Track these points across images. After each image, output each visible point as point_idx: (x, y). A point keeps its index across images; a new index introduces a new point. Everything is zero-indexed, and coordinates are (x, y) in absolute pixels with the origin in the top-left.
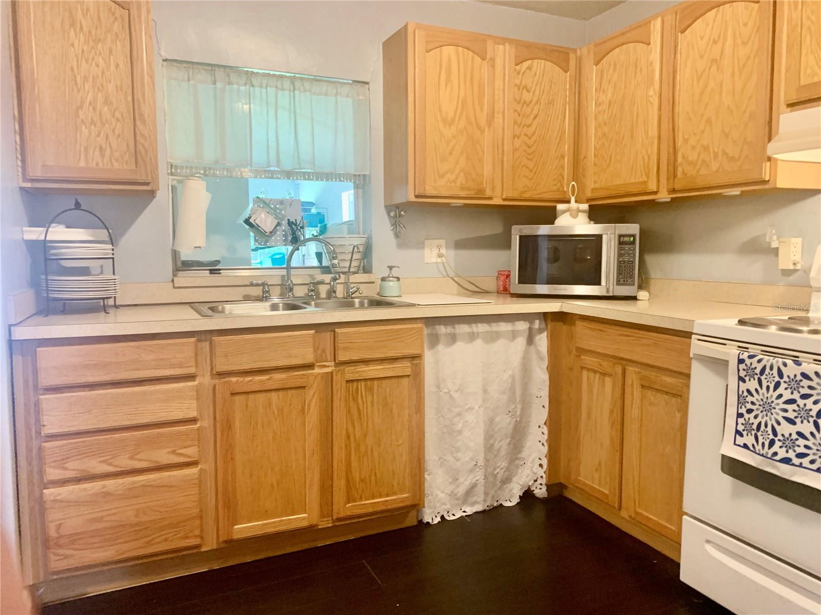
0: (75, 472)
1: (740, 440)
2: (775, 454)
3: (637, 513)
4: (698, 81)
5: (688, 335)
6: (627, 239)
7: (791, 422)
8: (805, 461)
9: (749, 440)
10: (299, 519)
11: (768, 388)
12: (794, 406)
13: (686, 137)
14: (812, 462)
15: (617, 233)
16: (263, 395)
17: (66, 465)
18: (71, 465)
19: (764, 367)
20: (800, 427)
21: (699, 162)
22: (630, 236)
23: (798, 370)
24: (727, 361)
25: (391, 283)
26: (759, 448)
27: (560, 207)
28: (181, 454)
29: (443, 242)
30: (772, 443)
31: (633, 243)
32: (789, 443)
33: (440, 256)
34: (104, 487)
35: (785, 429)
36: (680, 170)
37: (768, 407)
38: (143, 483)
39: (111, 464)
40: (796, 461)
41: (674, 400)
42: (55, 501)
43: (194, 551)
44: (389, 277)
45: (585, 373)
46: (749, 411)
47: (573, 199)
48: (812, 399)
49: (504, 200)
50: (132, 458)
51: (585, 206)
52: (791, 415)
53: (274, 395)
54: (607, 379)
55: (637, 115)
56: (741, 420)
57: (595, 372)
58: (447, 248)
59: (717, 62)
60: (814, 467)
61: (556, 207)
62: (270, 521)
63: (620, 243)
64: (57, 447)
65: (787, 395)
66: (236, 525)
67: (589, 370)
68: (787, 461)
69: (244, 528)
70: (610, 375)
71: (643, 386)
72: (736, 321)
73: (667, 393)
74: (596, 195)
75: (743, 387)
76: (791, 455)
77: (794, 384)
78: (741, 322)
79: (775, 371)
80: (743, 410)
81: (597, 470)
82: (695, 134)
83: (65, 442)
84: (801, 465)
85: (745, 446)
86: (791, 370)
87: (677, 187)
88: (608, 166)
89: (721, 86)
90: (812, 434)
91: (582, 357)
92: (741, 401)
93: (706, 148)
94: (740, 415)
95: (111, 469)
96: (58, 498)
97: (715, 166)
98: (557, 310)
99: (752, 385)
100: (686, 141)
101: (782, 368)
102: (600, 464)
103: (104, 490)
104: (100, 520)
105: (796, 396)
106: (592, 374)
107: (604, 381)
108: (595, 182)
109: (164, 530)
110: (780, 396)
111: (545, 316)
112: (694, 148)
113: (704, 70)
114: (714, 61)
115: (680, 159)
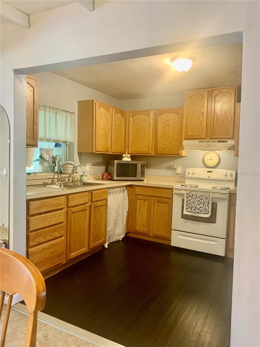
0: (37, 242)
1: (187, 210)
2: (196, 212)
3: (155, 234)
4: (163, 129)
5: (172, 189)
6: (143, 165)
7: (199, 205)
8: (201, 212)
9: (190, 210)
10: (84, 250)
11: (194, 199)
12: (199, 202)
13: (160, 141)
14: (203, 212)
15: (141, 163)
16: (77, 213)
17: (35, 241)
18: (36, 240)
19: (193, 195)
20: (200, 206)
21: (164, 148)
22: (144, 164)
23: (200, 195)
24: (184, 194)
25: (84, 177)
26: (192, 211)
27: (124, 155)
28: (61, 233)
29: (90, 164)
30: (195, 210)
31: (144, 166)
32: (198, 209)
33: (90, 168)
34: (43, 246)
35: (198, 206)
36: (158, 149)
37: (194, 203)
38: (52, 244)
39: (45, 239)
40: (200, 212)
41: (166, 204)
42: (32, 253)
43: (61, 264)
44: (83, 175)
45: (138, 200)
46: (189, 204)
47: (127, 153)
48: (203, 200)
49: (112, 153)
50: (50, 236)
51: (129, 155)
52: (199, 203)
53: (80, 212)
54: (146, 201)
55: (146, 133)
56: (187, 206)
57: (142, 200)
58: (91, 166)
59: (168, 125)
60: (203, 213)
61: (122, 155)
62: (78, 252)
63: (141, 166)
64: (33, 234)
65: (198, 200)
66: (71, 254)
67: (140, 199)
68: (198, 213)
69: (73, 255)
70: (147, 200)
71: (158, 202)
72: (180, 185)
73: (164, 203)
74: (132, 152)
75: (188, 199)
76: (199, 211)
77: (199, 197)
78: (181, 185)
79: (195, 195)
80: (188, 204)
81: (142, 226)
82: (162, 141)
83: (35, 233)
84: (201, 213)
85: (189, 211)
86: (199, 195)
87: (158, 153)
88: (136, 145)
89: (169, 131)
90: (203, 207)
91: (138, 196)
92: (187, 202)
93: (165, 145)
94: (187, 205)
95: (45, 240)
96: (32, 252)
97: (168, 149)
98: (130, 184)
99: (190, 198)
100: (160, 142)
101: (197, 194)
102: (143, 224)
103: (43, 247)
104: (42, 257)
105: (200, 200)
106: (141, 201)
107: (145, 202)
108: (132, 149)
109: (56, 258)
110: (197, 200)
111: (126, 186)
112: (162, 144)
113: (165, 126)
114: (167, 125)
115: (158, 147)
